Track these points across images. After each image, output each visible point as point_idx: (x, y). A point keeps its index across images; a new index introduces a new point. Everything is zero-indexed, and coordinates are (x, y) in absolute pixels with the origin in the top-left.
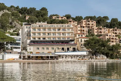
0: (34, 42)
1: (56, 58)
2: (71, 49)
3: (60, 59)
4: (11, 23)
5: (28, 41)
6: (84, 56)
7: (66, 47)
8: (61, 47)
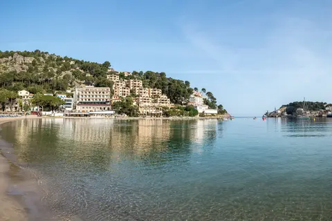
0: (81, 103)
1: (89, 115)
2: (106, 109)
3: (92, 117)
4: (71, 83)
5: (78, 102)
6: (112, 114)
7: (103, 107)
8: (99, 107)
